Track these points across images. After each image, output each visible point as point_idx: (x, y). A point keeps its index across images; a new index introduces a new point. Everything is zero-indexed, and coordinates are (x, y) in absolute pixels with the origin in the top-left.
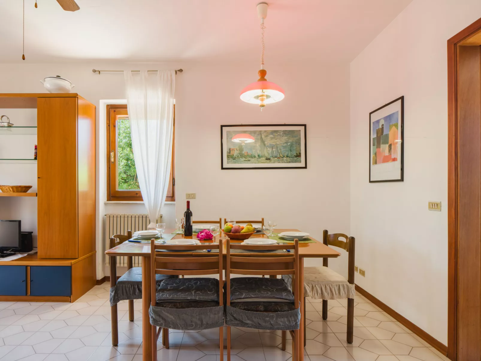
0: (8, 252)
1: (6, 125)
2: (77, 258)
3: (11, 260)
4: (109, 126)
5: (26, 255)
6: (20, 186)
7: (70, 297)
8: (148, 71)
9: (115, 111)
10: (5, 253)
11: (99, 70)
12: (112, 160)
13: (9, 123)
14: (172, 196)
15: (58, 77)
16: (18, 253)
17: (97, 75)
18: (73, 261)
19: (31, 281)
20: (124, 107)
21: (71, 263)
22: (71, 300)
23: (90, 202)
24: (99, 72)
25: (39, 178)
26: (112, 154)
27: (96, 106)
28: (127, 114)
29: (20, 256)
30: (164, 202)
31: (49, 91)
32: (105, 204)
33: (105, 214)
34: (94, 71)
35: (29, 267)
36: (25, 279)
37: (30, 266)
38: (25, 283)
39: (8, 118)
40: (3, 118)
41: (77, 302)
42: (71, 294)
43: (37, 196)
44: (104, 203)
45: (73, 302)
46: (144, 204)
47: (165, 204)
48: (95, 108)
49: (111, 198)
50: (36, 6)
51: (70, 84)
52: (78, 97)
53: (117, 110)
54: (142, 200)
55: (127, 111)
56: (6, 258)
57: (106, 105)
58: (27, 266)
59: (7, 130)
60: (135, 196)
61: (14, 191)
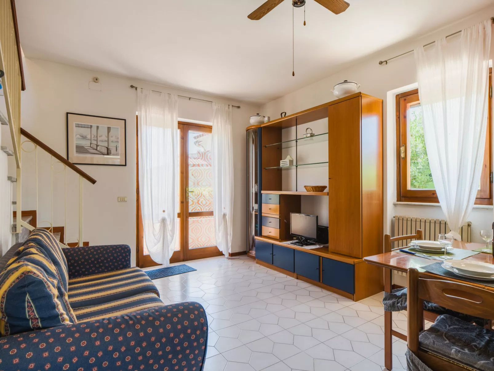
0: (311, 242)
1: (309, 135)
2: (361, 258)
3: (310, 248)
4: (399, 118)
5: (322, 246)
6: (317, 186)
7: (353, 295)
8: (446, 37)
9: (405, 100)
10: (309, 242)
11: (386, 60)
12: (402, 155)
13: (312, 134)
14: (488, 197)
15: (346, 81)
16: (317, 244)
17: (384, 66)
18: (356, 260)
19: (323, 270)
20: (415, 93)
21: (354, 262)
22: (354, 298)
23: (375, 202)
24: (386, 62)
25: (329, 178)
26: (402, 149)
27: (383, 100)
28: (418, 100)
29: (317, 246)
30: (472, 205)
31: (338, 98)
32: (395, 205)
33: (394, 216)
34: (381, 63)
35: (321, 258)
36: (318, 267)
37: (323, 257)
38: (318, 270)
39: (311, 130)
40: (307, 130)
41: (360, 302)
42: (354, 292)
43: (328, 195)
44: (392, 203)
45: (356, 301)
46: (440, 207)
47: (474, 208)
48: (383, 102)
49: (401, 198)
50: (305, 24)
51: (356, 85)
52: (361, 96)
53: (407, 98)
54: (438, 201)
55: (418, 96)
56: (307, 246)
57: (395, 96)
58: (320, 257)
59: (310, 139)
60: (432, 196)
61: (313, 191)
